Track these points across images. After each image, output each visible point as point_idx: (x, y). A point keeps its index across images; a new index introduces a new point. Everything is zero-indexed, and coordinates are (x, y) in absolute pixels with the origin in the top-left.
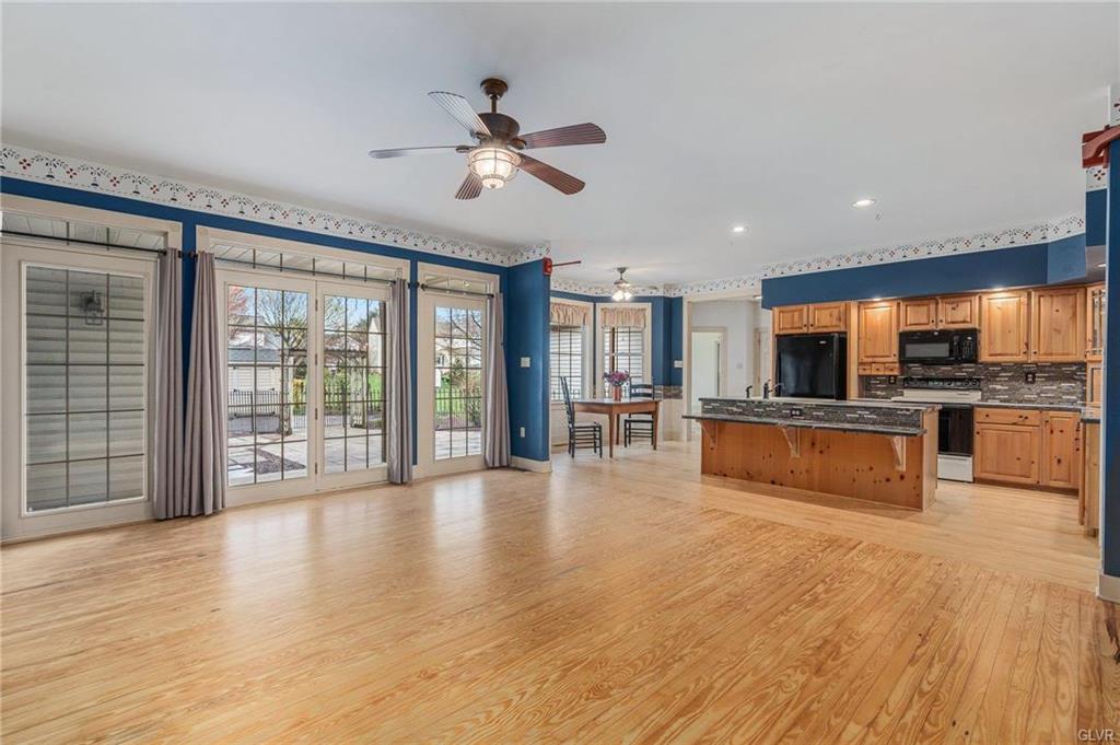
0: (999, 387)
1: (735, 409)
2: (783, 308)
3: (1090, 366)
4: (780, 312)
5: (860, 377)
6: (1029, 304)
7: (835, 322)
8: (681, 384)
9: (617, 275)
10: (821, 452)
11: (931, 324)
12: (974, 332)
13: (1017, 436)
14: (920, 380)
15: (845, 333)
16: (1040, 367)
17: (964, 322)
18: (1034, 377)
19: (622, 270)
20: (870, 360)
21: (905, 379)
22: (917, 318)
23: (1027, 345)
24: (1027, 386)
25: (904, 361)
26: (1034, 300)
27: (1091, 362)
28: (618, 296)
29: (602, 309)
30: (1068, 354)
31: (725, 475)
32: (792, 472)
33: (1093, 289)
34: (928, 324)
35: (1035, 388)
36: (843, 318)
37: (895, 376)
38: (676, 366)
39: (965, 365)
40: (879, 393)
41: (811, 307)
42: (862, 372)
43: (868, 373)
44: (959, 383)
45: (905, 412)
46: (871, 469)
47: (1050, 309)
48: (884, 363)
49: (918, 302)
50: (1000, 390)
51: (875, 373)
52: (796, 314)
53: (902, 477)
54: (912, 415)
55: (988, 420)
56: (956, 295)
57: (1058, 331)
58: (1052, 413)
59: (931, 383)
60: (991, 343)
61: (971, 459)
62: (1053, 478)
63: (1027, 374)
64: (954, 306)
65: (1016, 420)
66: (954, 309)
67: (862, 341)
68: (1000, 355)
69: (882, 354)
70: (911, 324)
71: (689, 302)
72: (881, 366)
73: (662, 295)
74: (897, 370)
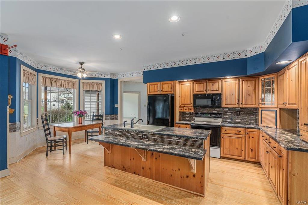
0: (227, 117)
1: (118, 133)
2: (151, 84)
3: (260, 109)
4: (150, 85)
5: (180, 112)
6: (239, 84)
7: (170, 90)
8: (117, 114)
9: (78, 65)
10: (156, 159)
11: (205, 91)
12: (220, 95)
13: (237, 139)
14: (201, 113)
15: (174, 94)
16: (242, 109)
17: (216, 91)
18: (239, 113)
19: (82, 63)
20: (183, 105)
21: (196, 113)
22: (199, 88)
23: (238, 100)
24: (237, 116)
25: (195, 106)
26: (241, 83)
27: (261, 108)
30: (253, 105)
31: (114, 168)
32: (143, 168)
33: (262, 78)
34: (204, 91)
35: (240, 117)
36: (173, 88)
37: (192, 112)
38: (116, 106)
39: (216, 108)
40: (187, 118)
41: (161, 83)
42: (180, 111)
43: (182, 111)
44: (214, 115)
45: (195, 139)
46: (179, 170)
47: (246, 86)
48: (188, 107)
49: (200, 82)
50: (228, 118)
51: (185, 111)
52: (156, 86)
53: (194, 176)
54: (199, 141)
55: (226, 132)
56: (214, 80)
57: (249, 95)
58: (249, 130)
59: (205, 115)
60: (226, 100)
61: (220, 148)
62: (250, 157)
63: (237, 112)
64: (213, 84)
65: (237, 132)
66: (213, 85)
67: (180, 98)
68: (229, 104)
69: (187, 103)
70: (197, 91)
71: (120, 81)
72: (187, 108)
73: (109, 78)
74: (193, 110)
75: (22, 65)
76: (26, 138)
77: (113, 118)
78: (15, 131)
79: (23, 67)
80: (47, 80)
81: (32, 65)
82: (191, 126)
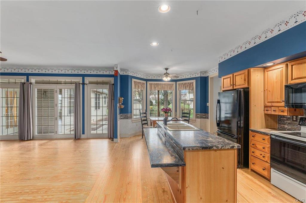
2: (224, 77)
4: (223, 79)
7: (243, 83)
8: (208, 113)
9: (165, 71)
19: (167, 69)
20: (270, 104)
22: (299, 73)
28: (165, 79)
29: (179, 84)
36: (246, 79)
38: (207, 105)
40: (286, 126)
41: (234, 75)
42: (266, 112)
43: (269, 112)
48: (278, 107)
51: (273, 113)
52: (229, 79)
67: (266, 92)
69: (276, 101)
70: (295, 79)
71: (210, 78)
72: (277, 109)
73: (200, 76)
74: (286, 112)
75: (133, 79)
76: (137, 124)
77: (205, 117)
78: (128, 119)
79: (134, 80)
80: (153, 86)
81: (142, 77)
82: (271, 138)
